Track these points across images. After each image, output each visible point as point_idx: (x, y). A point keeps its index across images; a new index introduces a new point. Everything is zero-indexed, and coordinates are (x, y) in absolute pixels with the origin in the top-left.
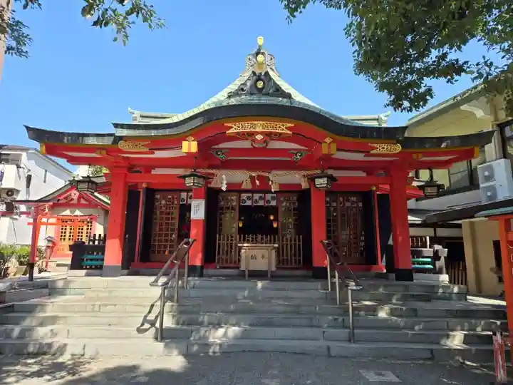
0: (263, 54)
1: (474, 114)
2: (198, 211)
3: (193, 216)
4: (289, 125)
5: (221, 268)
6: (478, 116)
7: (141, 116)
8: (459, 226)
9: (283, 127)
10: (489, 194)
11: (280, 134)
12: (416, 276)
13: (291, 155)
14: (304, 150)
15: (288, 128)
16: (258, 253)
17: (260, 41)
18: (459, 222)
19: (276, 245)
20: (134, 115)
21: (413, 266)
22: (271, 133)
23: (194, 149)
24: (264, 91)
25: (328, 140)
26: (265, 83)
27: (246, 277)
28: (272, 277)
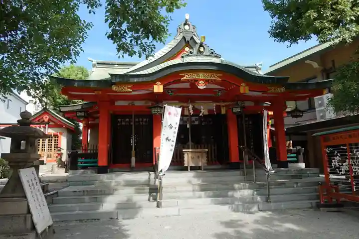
0: (189, 25)
1: (312, 66)
4: (219, 75)
6: (314, 67)
7: (98, 63)
8: (305, 134)
9: (216, 77)
10: (321, 114)
11: (215, 80)
12: (290, 165)
13: (215, 93)
14: (223, 89)
15: (219, 77)
16: (195, 155)
17: (187, 17)
18: (305, 132)
19: (207, 150)
20: (93, 63)
21: (288, 159)
22: (209, 80)
23: (161, 90)
24: (204, 54)
25: (243, 84)
26: (204, 48)
27: (189, 170)
28: (205, 170)
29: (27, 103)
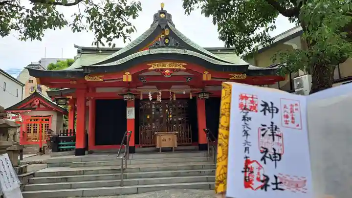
0: (164, 13)
2: (131, 114)
3: (128, 117)
4: (184, 64)
5: (143, 147)
6: (294, 48)
7: (83, 49)
9: (181, 66)
11: (180, 69)
14: (191, 76)
15: (184, 66)
16: (166, 137)
22: (174, 69)
23: (130, 79)
24: (169, 45)
25: (206, 72)
26: (169, 40)
27: (161, 151)
28: (175, 151)
29: (24, 85)
